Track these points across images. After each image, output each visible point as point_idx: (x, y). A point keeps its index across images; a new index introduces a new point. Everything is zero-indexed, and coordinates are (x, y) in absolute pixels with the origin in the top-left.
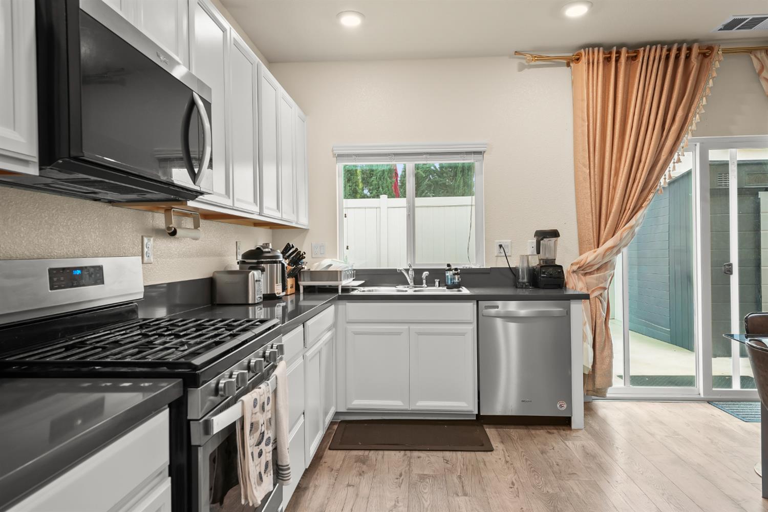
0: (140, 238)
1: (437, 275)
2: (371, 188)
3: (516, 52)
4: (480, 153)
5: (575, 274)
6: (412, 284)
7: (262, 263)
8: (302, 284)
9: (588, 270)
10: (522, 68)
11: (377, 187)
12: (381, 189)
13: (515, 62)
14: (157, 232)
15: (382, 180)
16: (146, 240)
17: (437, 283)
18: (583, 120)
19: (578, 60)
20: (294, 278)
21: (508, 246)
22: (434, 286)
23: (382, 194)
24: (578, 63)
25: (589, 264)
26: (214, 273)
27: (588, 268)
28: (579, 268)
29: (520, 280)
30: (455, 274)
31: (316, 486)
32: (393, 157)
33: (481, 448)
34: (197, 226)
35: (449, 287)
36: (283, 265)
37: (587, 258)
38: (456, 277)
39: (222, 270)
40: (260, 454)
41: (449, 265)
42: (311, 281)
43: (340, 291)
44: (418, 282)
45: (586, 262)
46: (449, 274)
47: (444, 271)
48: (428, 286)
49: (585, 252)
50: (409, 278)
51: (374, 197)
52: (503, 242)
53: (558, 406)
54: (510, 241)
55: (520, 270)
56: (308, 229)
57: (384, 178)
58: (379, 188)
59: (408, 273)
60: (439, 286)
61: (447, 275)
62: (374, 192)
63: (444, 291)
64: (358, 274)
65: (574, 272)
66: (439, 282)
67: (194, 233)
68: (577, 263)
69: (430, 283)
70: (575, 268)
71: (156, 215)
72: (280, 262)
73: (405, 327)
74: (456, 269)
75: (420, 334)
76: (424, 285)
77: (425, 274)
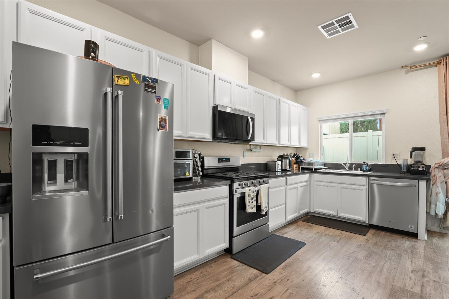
0: (243, 152)
1: (359, 166)
2: (364, 127)
3: (402, 67)
4: (384, 114)
5: (437, 169)
6: (348, 169)
7: (283, 159)
8: (301, 167)
9: (446, 167)
10: (407, 73)
11: (367, 126)
12: (369, 127)
13: (404, 70)
14: (248, 150)
15: (370, 123)
16: (244, 152)
17: (359, 170)
18: (443, 92)
19: (440, 63)
20: (298, 165)
21: (398, 154)
22: (358, 170)
23: (370, 130)
24: (440, 64)
25: (447, 164)
26: (267, 161)
27: (446, 166)
28: (439, 166)
29: (402, 170)
30: (367, 166)
31: (290, 228)
32: (342, 119)
33: (360, 234)
34: (260, 148)
35: (364, 171)
36: (290, 160)
37: (444, 161)
38: (368, 167)
39: (272, 161)
40: (252, 202)
41: (364, 162)
42: (308, 166)
43: (314, 170)
44: (350, 168)
45: (444, 162)
46: (364, 166)
47: (362, 164)
48: (355, 170)
49: (445, 158)
50: (347, 167)
51: (365, 132)
52: (395, 152)
53: (409, 227)
54: (399, 152)
55: (403, 166)
56: (308, 148)
57: (371, 122)
58: (368, 127)
59: (346, 166)
60: (360, 171)
61: (363, 166)
62: (366, 129)
63: (362, 173)
64: (325, 164)
65: (436, 168)
66: (360, 169)
67: (260, 150)
68: (438, 164)
69: (356, 169)
70: (437, 166)
71: (248, 146)
72: (289, 159)
73: (337, 184)
74: (367, 164)
75: (342, 188)
76: (353, 170)
77: (354, 165)
